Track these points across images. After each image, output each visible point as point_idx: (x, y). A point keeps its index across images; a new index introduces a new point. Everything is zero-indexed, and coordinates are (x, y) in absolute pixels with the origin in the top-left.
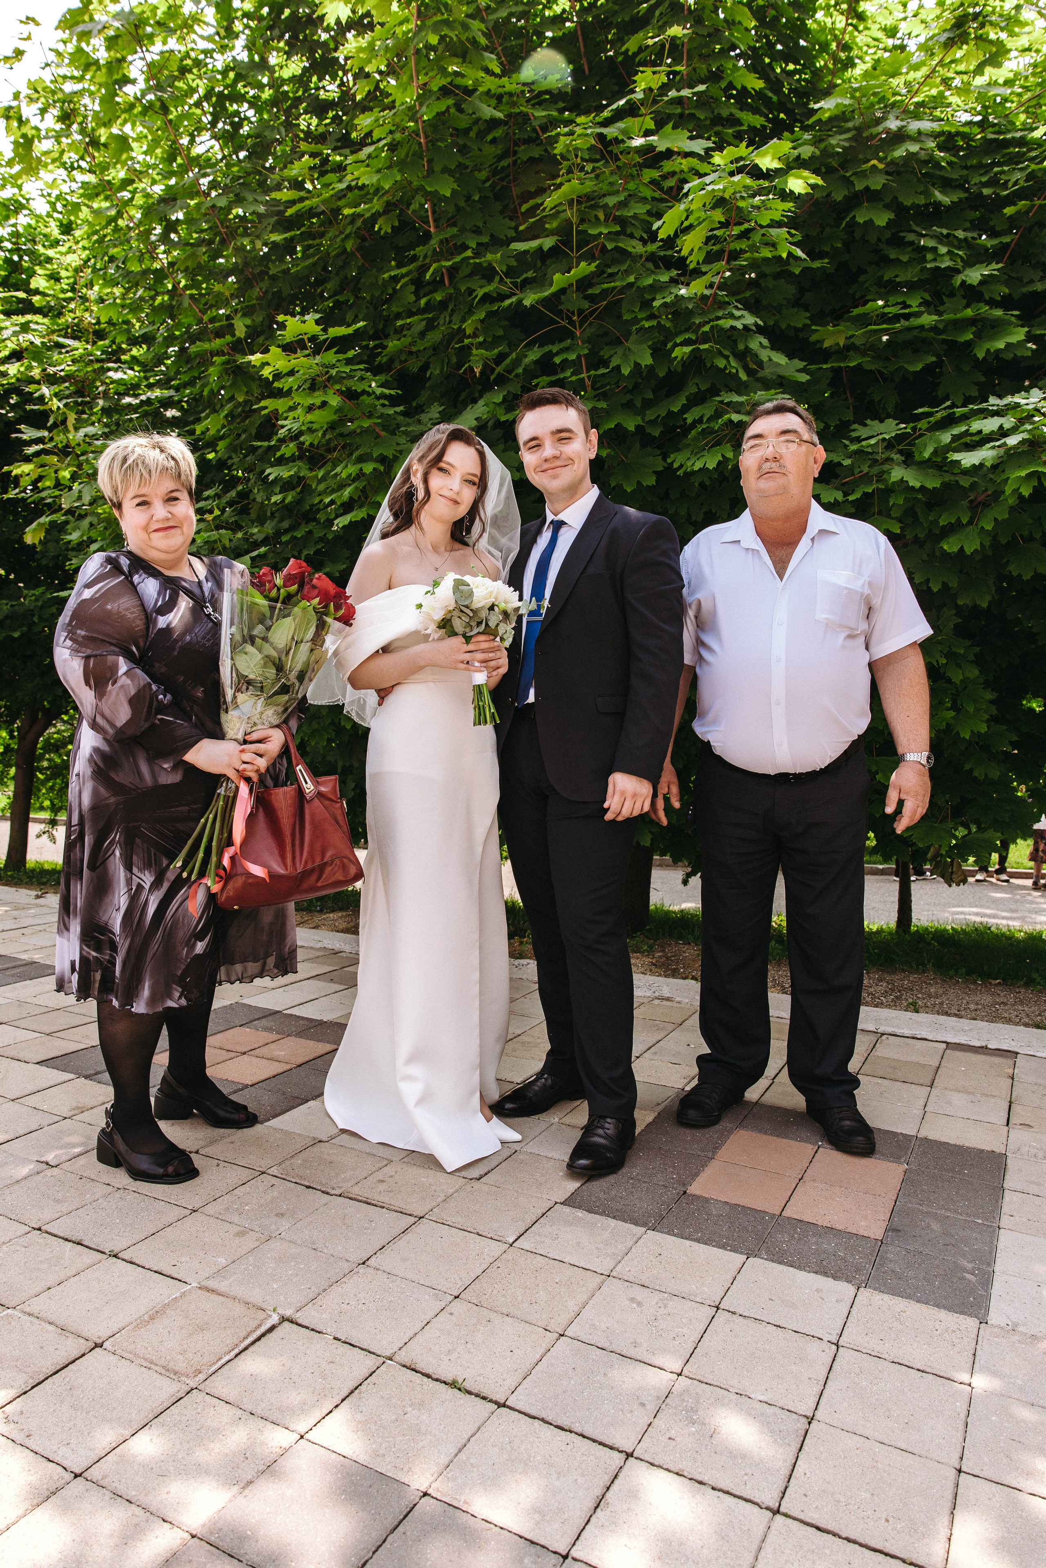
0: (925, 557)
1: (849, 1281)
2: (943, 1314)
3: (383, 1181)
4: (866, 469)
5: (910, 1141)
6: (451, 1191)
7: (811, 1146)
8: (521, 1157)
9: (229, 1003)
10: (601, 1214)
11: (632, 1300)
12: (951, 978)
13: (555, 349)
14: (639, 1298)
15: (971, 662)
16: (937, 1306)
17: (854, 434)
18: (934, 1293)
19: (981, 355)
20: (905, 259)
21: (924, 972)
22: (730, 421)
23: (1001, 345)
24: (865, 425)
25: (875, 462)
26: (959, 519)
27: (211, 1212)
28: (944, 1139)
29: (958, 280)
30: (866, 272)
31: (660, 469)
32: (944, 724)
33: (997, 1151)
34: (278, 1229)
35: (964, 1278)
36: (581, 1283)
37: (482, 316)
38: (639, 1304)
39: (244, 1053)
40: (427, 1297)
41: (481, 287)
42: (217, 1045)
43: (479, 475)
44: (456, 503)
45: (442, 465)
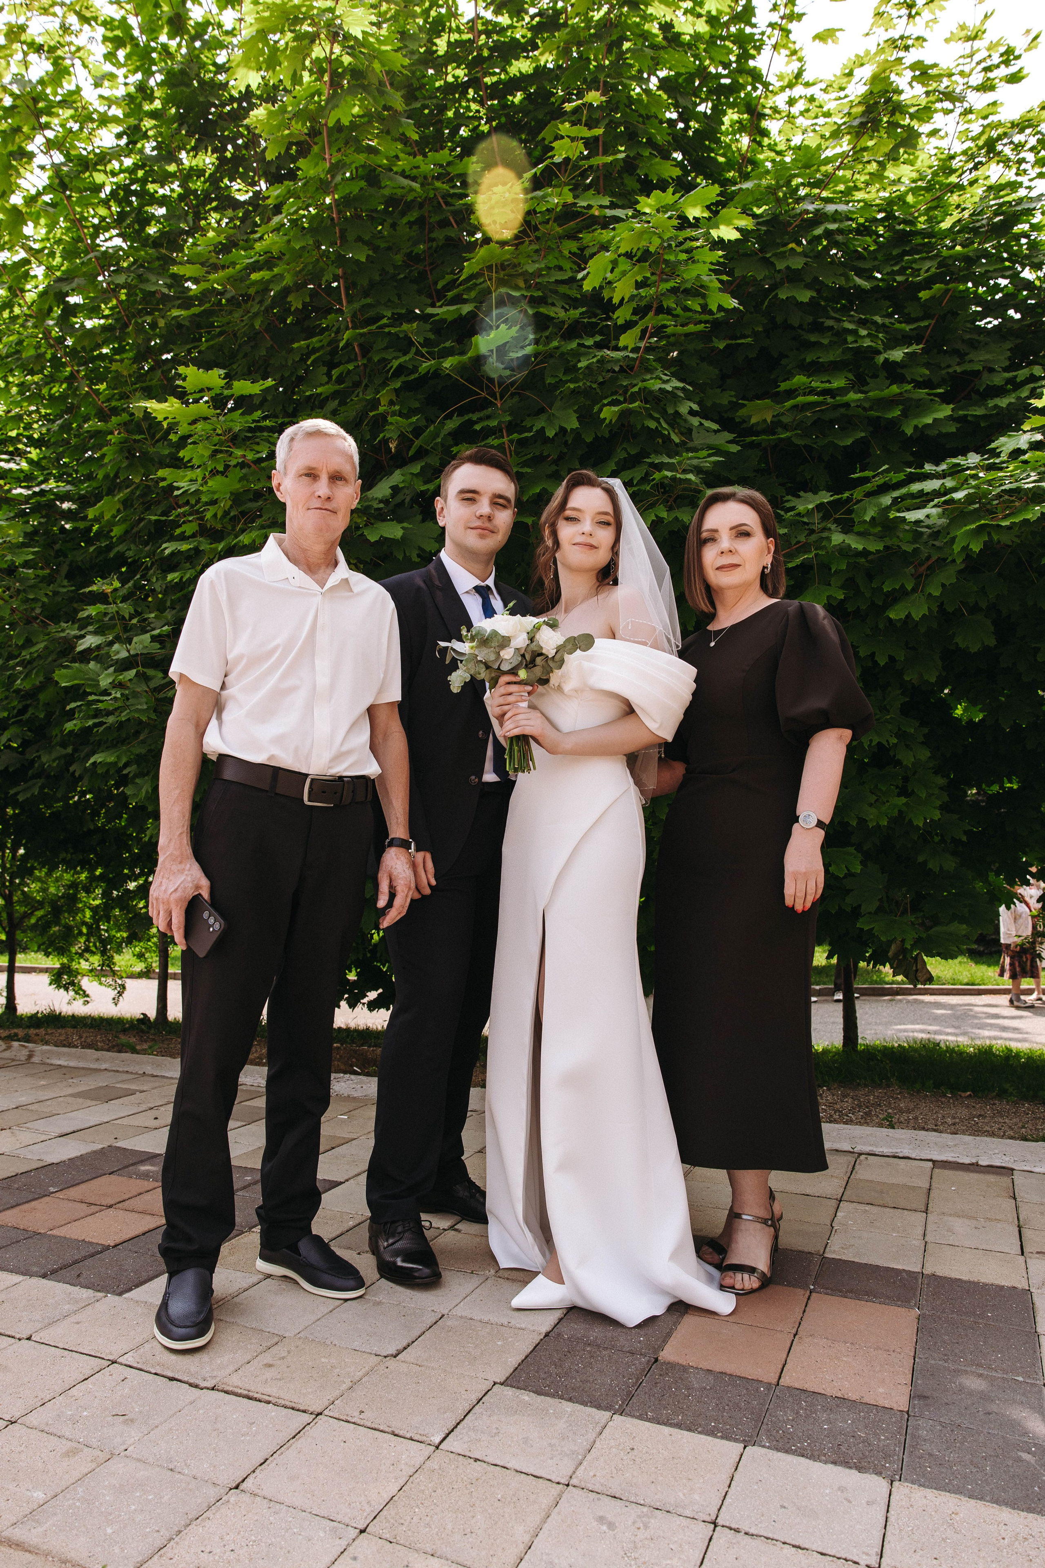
0: (869, 632)
1: (879, 1474)
2: (1006, 1514)
3: (270, 1366)
4: (802, 539)
5: (916, 1278)
6: (360, 1374)
7: (802, 1292)
8: (449, 1323)
9: (101, 1146)
10: (553, 1396)
11: (601, 1519)
12: (918, 1092)
13: (474, 417)
14: (610, 1517)
15: (923, 743)
16: (997, 1501)
17: (788, 505)
18: (988, 1484)
19: (909, 431)
20: (825, 341)
21: (888, 1086)
23: (929, 420)
24: (799, 497)
25: (812, 532)
26: (903, 586)
27: (35, 1423)
28: (955, 1275)
29: (881, 359)
30: (787, 356)
32: (896, 811)
33: (1020, 1286)
34: (124, 1443)
35: (1019, 1460)
36: (532, 1497)
37: (398, 385)
38: (611, 1526)
39: (111, 1206)
40: (322, 1534)
41: (396, 358)
42: (78, 1198)
43: (611, 512)
44: (592, 547)
45: (568, 513)
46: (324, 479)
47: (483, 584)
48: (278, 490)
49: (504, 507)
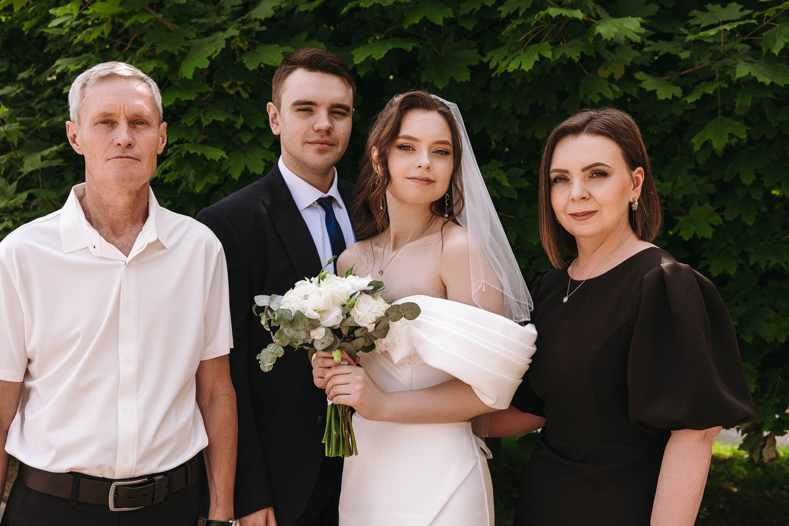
4: (706, 62)
17: (692, 22)
22: (548, 16)
24: (706, 11)
25: (716, 55)
31: (476, 63)
43: (450, 141)
44: (429, 181)
45: (400, 141)
46: (123, 126)
47: (326, 196)
48: (74, 142)
49: (344, 115)
